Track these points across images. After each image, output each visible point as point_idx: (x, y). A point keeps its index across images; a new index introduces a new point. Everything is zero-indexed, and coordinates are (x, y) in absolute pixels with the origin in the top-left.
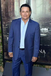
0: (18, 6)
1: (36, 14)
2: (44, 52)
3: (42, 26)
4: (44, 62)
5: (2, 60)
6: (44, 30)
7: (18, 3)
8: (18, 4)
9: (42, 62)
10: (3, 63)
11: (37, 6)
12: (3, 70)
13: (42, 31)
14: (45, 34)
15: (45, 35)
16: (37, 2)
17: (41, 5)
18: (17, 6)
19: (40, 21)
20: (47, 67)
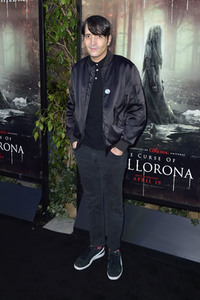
0: (126, 46)
1: (174, 69)
2: (188, 176)
3: (188, 103)
4: (186, 203)
5: (73, 187)
6: (192, 115)
7: (126, 39)
8: (126, 42)
9: (182, 203)
10: (75, 196)
11: (178, 48)
12: (74, 212)
13: (188, 118)
14: (196, 125)
15: (195, 128)
16: (178, 36)
17: (188, 46)
18: (124, 45)
19: (184, 89)
20: (194, 215)
